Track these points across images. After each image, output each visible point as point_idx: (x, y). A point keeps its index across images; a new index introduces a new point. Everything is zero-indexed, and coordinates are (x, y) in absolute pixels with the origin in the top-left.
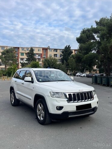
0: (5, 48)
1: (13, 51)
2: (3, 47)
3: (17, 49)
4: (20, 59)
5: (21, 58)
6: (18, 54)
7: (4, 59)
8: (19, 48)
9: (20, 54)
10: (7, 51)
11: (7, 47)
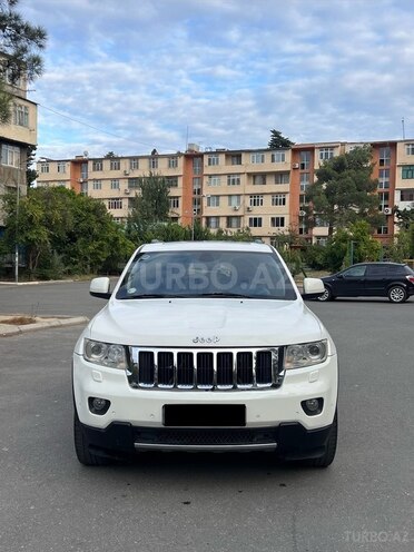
0: (337, 153)
1: (367, 162)
2: (327, 148)
3: (385, 151)
4: (397, 195)
5: (402, 191)
6: (391, 173)
7: (323, 197)
8: (393, 145)
9: (399, 171)
10: (340, 165)
11: (343, 144)
